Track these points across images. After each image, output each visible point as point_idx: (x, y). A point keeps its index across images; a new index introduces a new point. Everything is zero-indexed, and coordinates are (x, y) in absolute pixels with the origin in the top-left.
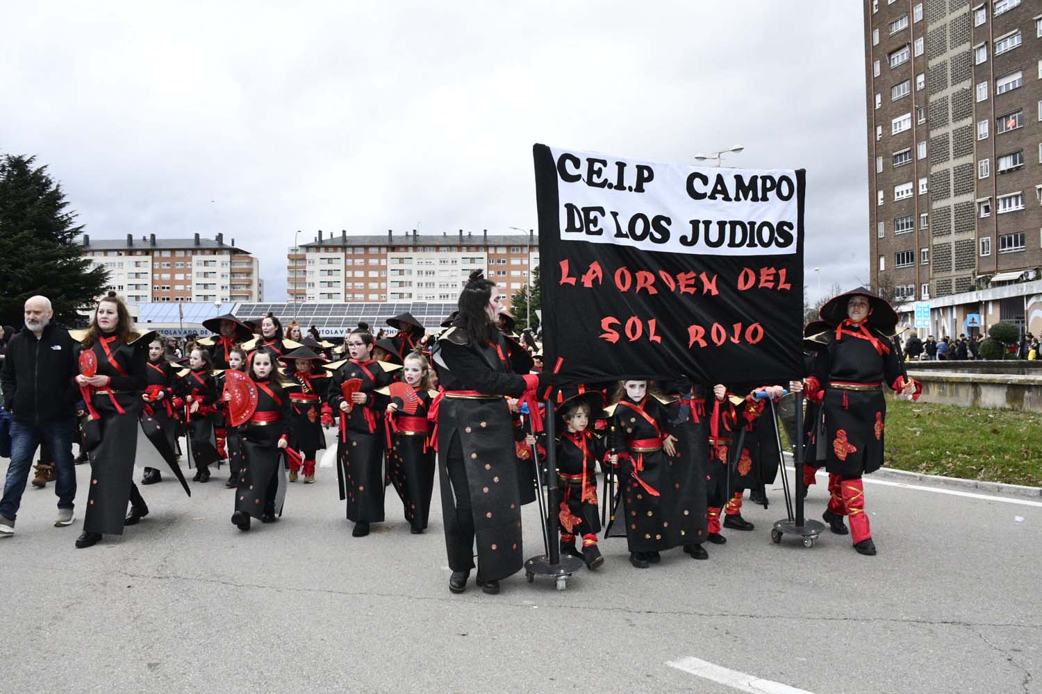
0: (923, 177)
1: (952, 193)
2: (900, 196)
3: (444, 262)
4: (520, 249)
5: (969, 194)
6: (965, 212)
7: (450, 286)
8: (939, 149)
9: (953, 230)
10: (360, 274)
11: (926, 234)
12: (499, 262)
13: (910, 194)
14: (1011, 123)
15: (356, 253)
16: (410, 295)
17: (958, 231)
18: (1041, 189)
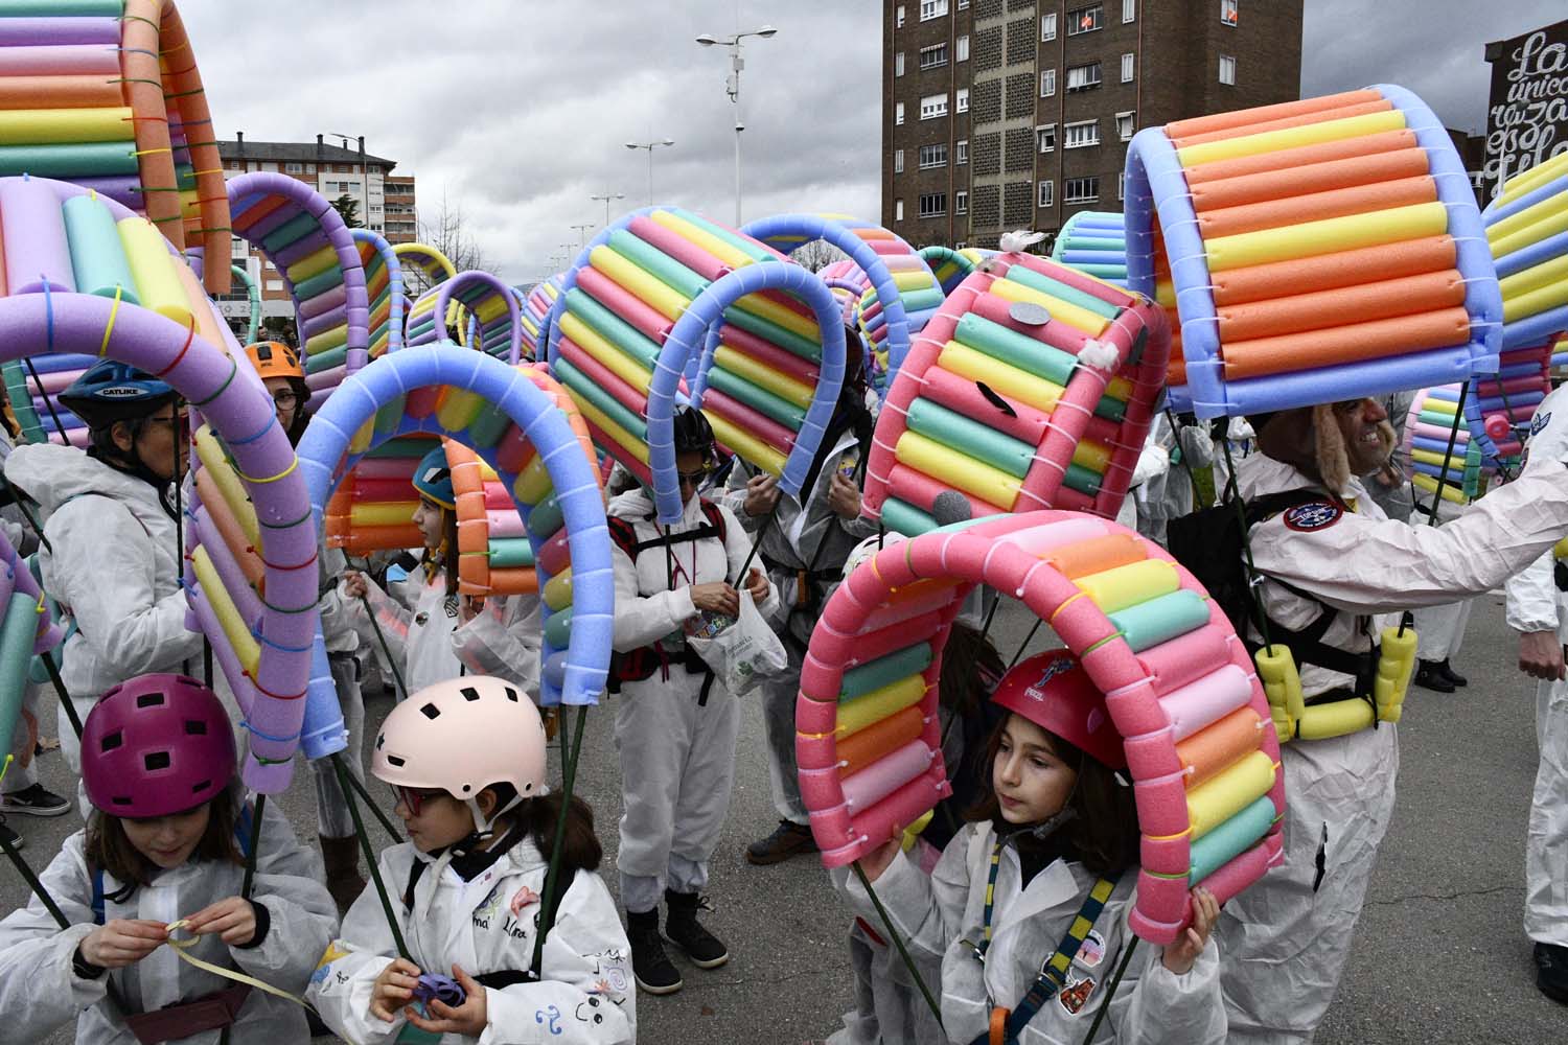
0: (962, 88)
1: (1003, 114)
2: (929, 113)
5: (1026, 118)
6: (1021, 143)
8: (986, 51)
9: (1002, 167)
11: (964, 171)
13: (944, 111)
14: (1086, 22)
17: (1010, 169)
18: (1125, 118)
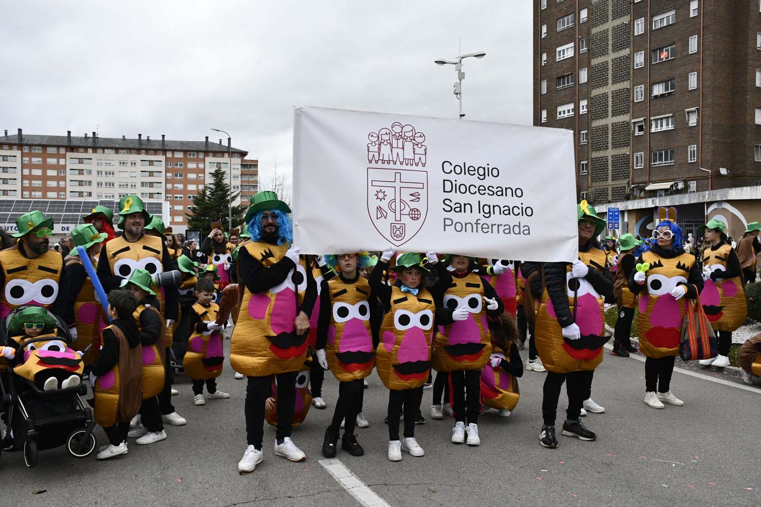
0: (583, 99)
1: (610, 114)
2: (562, 115)
3: (124, 163)
4: (196, 153)
5: (625, 115)
6: (622, 131)
7: (129, 186)
8: (598, 76)
9: (610, 145)
10: (37, 172)
11: (586, 148)
12: (176, 165)
13: (572, 113)
14: (664, 55)
15: (33, 151)
16: (90, 194)
17: (615, 146)
18: (692, 112)
